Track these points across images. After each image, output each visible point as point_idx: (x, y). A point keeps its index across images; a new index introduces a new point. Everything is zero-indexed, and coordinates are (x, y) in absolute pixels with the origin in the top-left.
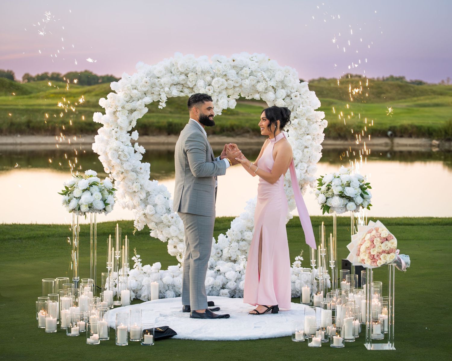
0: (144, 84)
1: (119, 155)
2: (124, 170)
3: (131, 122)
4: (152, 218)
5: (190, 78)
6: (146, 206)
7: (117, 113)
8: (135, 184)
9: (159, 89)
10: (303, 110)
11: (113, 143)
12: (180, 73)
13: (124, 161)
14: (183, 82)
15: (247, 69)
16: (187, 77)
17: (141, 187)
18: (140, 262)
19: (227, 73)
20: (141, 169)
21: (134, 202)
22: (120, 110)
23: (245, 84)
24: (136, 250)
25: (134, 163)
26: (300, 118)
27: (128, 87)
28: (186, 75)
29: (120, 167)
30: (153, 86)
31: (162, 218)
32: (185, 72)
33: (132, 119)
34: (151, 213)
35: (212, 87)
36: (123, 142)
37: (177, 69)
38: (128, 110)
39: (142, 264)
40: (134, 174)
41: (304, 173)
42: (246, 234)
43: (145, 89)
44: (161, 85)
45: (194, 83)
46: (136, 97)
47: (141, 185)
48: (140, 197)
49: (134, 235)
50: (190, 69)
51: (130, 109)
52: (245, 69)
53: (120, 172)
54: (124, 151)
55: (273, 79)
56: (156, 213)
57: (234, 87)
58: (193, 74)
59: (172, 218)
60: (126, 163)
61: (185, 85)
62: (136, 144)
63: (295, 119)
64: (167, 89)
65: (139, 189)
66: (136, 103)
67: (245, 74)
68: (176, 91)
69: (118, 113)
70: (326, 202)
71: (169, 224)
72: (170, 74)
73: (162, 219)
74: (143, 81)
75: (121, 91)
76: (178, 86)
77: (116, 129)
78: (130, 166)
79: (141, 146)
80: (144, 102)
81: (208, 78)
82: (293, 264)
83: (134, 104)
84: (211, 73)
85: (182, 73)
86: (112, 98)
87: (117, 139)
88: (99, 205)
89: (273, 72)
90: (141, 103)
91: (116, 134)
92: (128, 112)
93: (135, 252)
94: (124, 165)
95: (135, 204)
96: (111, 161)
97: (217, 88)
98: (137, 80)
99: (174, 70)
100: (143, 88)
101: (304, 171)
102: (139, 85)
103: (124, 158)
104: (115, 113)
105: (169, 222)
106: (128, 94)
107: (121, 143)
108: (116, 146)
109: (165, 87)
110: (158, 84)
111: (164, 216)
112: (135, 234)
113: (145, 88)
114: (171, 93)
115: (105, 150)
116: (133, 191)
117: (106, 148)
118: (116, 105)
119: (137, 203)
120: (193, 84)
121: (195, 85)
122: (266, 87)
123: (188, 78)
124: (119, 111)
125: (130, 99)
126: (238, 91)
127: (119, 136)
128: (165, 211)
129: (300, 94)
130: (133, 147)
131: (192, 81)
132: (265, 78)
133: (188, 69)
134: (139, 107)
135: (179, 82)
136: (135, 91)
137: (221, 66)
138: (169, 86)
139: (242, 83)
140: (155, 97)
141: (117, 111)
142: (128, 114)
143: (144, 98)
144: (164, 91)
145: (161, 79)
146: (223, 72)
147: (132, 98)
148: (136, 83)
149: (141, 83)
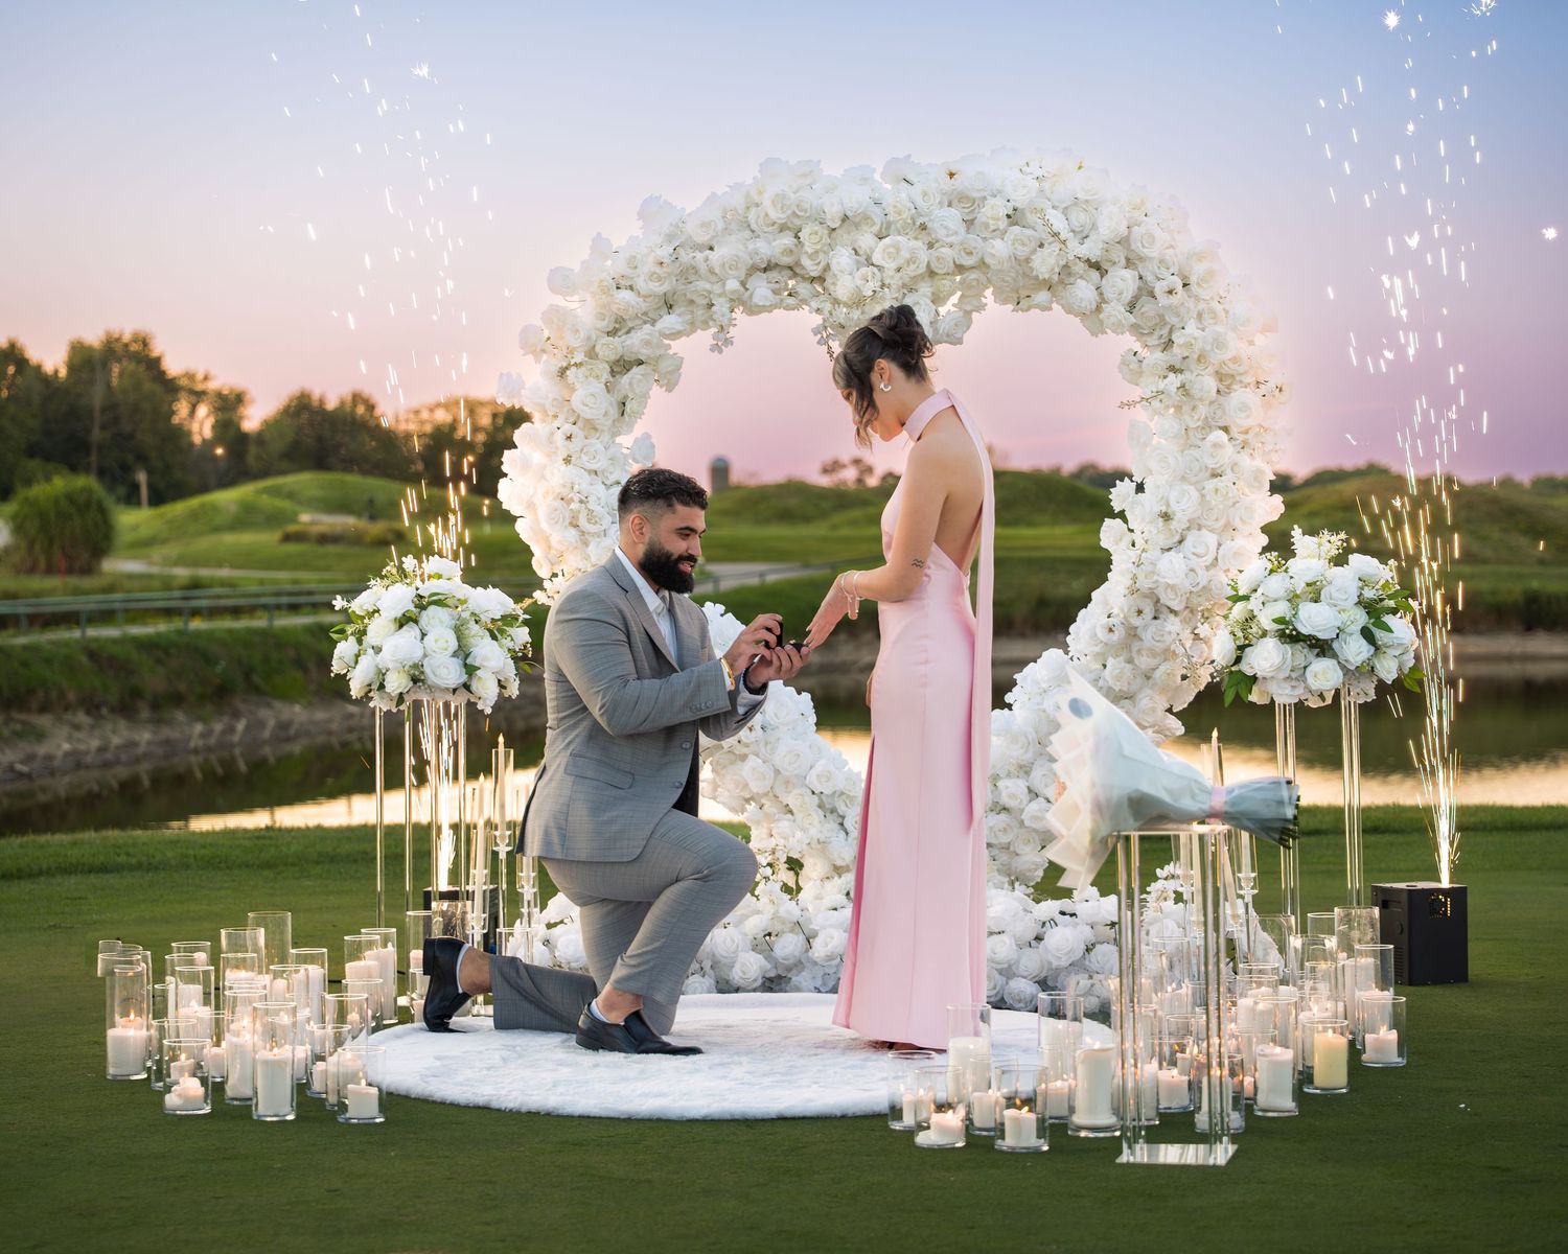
0: (653, 269)
1: (575, 516)
3: (624, 404)
5: (809, 244)
7: (570, 372)
9: (709, 287)
10: (1195, 339)
11: (558, 474)
12: (776, 226)
13: (591, 535)
14: (786, 260)
15: (999, 201)
16: (799, 238)
19: (930, 220)
22: (580, 362)
23: (993, 256)
26: (1192, 372)
27: (602, 281)
28: (796, 234)
29: (579, 557)
30: (689, 275)
32: (792, 223)
33: (624, 392)
35: (875, 270)
36: (596, 473)
37: (767, 215)
38: (609, 363)
41: (1207, 568)
42: (1007, 787)
43: (660, 288)
44: (712, 271)
45: (822, 260)
46: (635, 318)
50: (806, 212)
51: (613, 358)
52: (991, 201)
54: (589, 499)
55: (1093, 237)
57: (960, 269)
58: (818, 229)
60: (598, 542)
61: (798, 271)
63: (1171, 375)
64: (733, 285)
66: (635, 338)
67: (991, 221)
68: (767, 293)
70: (1238, 660)
72: (747, 233)
74: (651, 259)
76: (774, 275)
77: (567, 428)
80: (666, 330)
82: (1148, 889)
83: (631, 341)
84: (874, 224)
85: (783, 228)
87: (567, 460)
88: (443, 672)
89: (1096, 209)
90: (651, 333)
91: (567, 442)
92: (609, 368)
94: (592, 549)
96: (549, 535)
97: (891, 273)
98: (634, 257)
99: (759, 217)
100: (650, 283)
101: (1209, 559)
102: (639, 276)
103: (589, 523)
104: (562, 372)
106: (607, 308)
107: (587, 474)
109: (727, 279)
110: (703, 269)
113: (663, 285)
114: (751, 296)
115: (532, 498)
117: (534, 492)
118: (567, 346)
120: (818, 264)
121: (828, 267)
122: (1063, 263)
123: (802, 245)
124: (578, 365)
125: (617, 326)
126: (975, 283)
127: (580, 450)
129: (1185, 285)
131: (817, 252)
132: (1055, 228)
133: (799, 213)
134: (644, 351)
135: (773, 261)
136: (625, 295)
137: (915, 195)
138: (740, 274)
139: (983, 253)
140: (700, 313)
141: (569, 366)
142: (609, 375)
143: (661, 318)
144: (725, 295)
145: (711, 249)
146: (919, 215)
147: (622, 322)
148: (633, 268)
149: (645, 269)
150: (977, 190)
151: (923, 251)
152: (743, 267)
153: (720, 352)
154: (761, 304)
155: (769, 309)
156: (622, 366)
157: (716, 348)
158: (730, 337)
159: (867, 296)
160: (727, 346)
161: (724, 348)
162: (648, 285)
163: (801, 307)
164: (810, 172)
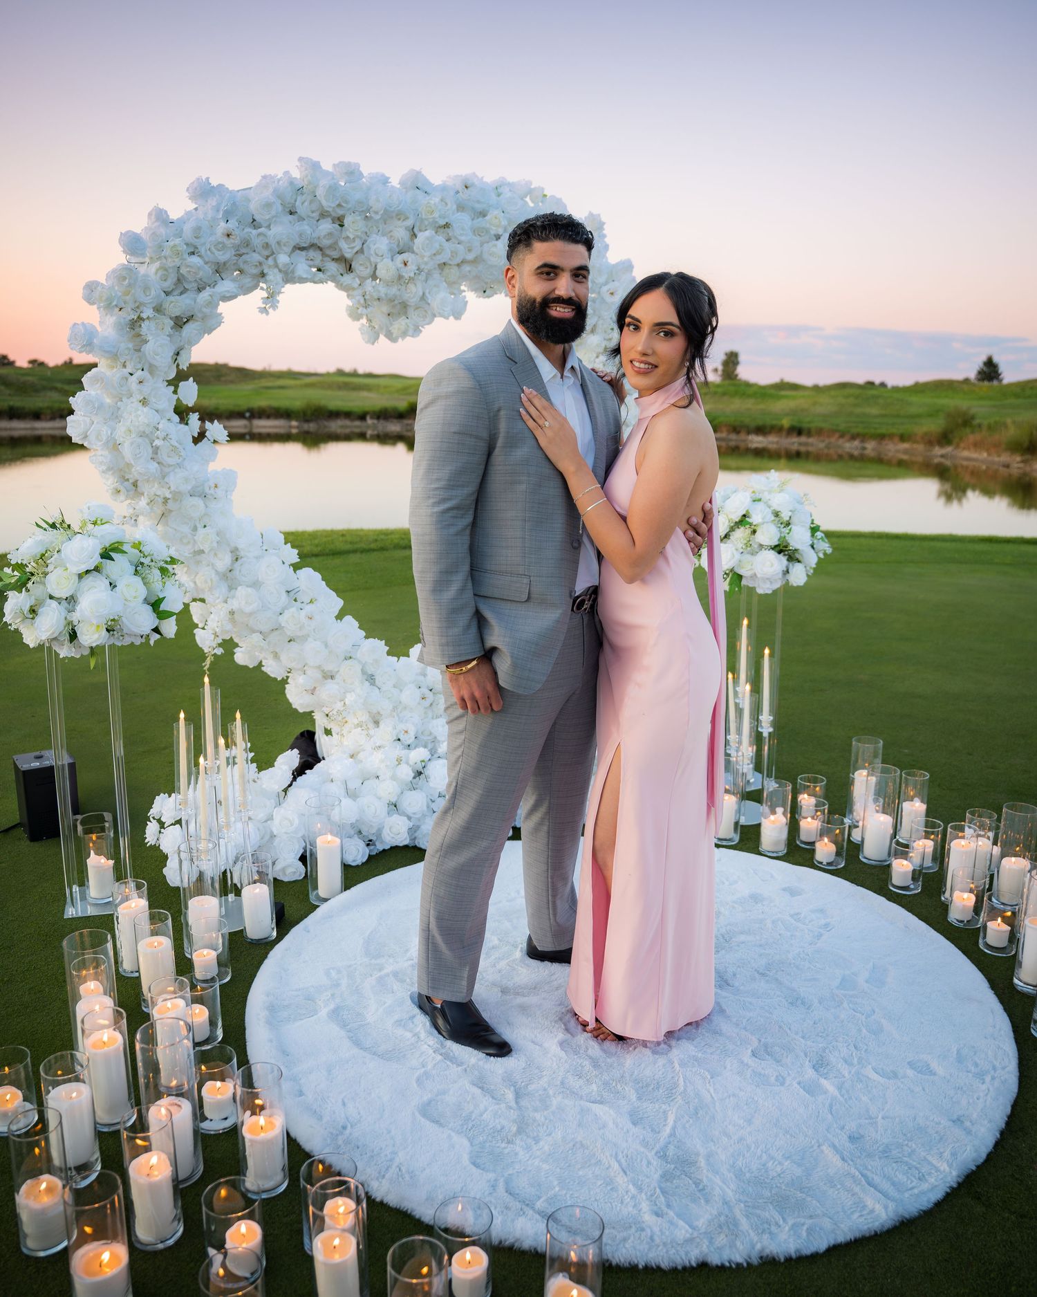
0: (220, 240)
1: (156, 450)
3: (178, 354)
4: (250, 621)
5: (350, 230)
6: (233, 589)
7: (141, 325)
8: (200, 531)
9: (262, 259)
11: (132, 414)
12: (316, 215)
13: (169, 466)
14: (326, 242)
15: (499, 213)
16: (342, 226)
17: (217, 538)
19: (449, 221)
20: (213, 486)
21: (199, 579)
22: (150, 316)
23: (493, 254)
25: (195, 471)
27: (175, 246)
28: (340, 222)
29: (156, 485)
30: (244, 247)
32: (334, 211)
33: (182, 344)
34: (250, 607)
35: (413, 256)
36: (157, 411)
37: (313, 202)
38: (171, 318)
40: (198, 501)
43: (222, 257)
44: (267, 246)
45: (358, 245)
46: (196, 281)
47: (218, 531)
48: (214, 565)
50: (348, 203)
51: (176, 314)
52: (493, 212)
53: (160, 500)
54: (168, 436)
56: (263, 606)
57: (463, 261)
58: (358, 218)
59: (311, 618)
60: (175, 473)
61: (328, 252)
62: (194, 417)
64: (283, 259)
65: (215, 544)
66: (194, 299)
68: (307, 268)
69: (145, 325)
71: (299, 634)
72: (291, 217)
73: (281, 624)
74: (219, 231)
75: (147, 260)
76: (312, 253)
77: (138, 374)
78: (186, 480)
79: (216, 421)
80: (219, 294)
83: (188, 301)
85: (323, 215)
86: (125, 279)
87: (144, 402)
90: (210, 295)
91: (139, 387)
92: (172, 323)
94: (171, 479)
96: (129, 465)
98: (200, 228)
99: (303, 204)
100: (217, 253)
102: (204, 244)
103: (169, 457)
104: (135, 323)
105: (302, 628)
106: (171, 271)
107: (157, 414)
108: (146, 421)
109: (279, 253)
110: (257, 242)
111: (287, 614)
113: (223, 254)
114: (293, 272)
115: (111, 434)
116: (196, 549)
117: (113, 429)
118: (135, 302)
119: (205, 582)
120: (353, 248)
121: (361, 251)
123: (342, 231)
124: (148, 318)
125: (175, 287)
126: (468, 274)
127: (149, 394)
128: (285, 598)
130: (187, 424)
131: (354, 238)
133: (344, 205)
134: (204, 310)
135: (316, 241)
136: (195, 260)
137: (435, 200)
138: (289, 249)
139: (482, 252)
140: (247, 281)
141: (140, 319)
142: (172, 329)
143: (215, 283)
144: (276, 266)
145: (269, 227)
146: (440, 217)
147: (180, 284)
148: (196, 237)
149: (213, 239)
150: (478, 202)
151: (446, 245)
152: (293, 244)
153: (267, 313)
154: (304, 276)
155: (302, 280)
156: (180, 323)
157: (264, 311)
158: (278, 302)
159: (406, 276)
160: (274, 310)
161: (271, 311)
162: (214, 254)
163: (329, 282)
164: (352, 172)
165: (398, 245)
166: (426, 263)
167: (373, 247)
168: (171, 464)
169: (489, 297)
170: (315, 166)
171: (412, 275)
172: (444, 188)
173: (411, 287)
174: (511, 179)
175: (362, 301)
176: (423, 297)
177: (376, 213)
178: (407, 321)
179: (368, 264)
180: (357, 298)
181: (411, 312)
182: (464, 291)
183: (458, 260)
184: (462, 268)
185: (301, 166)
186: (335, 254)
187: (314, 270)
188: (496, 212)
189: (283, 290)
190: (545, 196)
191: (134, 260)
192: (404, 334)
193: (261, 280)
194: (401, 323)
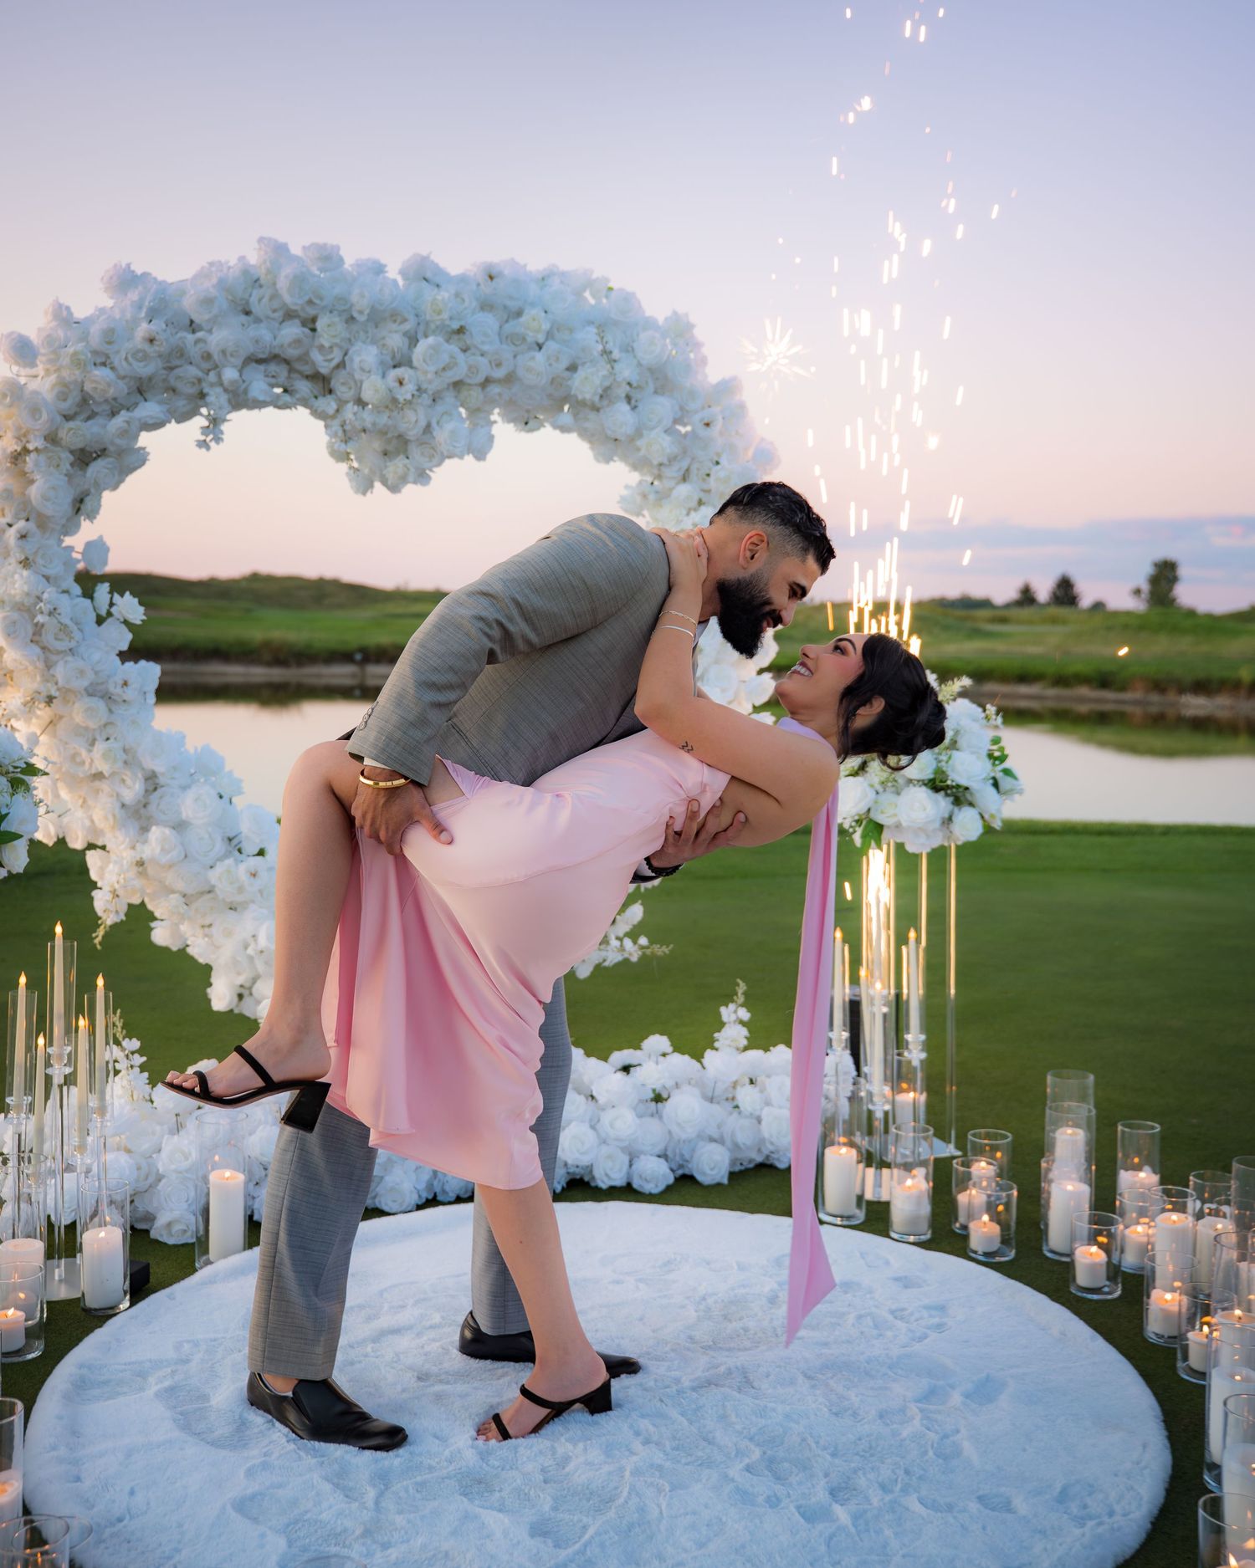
0: (139, 347)
1: (38, 629)
2: (58, 689)
3: (81, 501)
4: (170, 878)
5: (325, 336)
6: (145, 830)
7: (27, 459)
8: (100, 747)
9: (200, 374)
10: (729, 474)
11: (9, 580)
12: (279, 315)
13: (59, 653)
14: (292, 353)
15: (538, 313)
16: (314, 330)
17: (124, 757)
18: (138, 1070)
19: (466, 324)
20: (125, 684)
21: (98, 815)
22: (40, 447)
23: (529, 370)
24: (120, 1018)
25: (98, 662)
27: (75, 354)
28: (310, 324)
29: (38, 678)
30: (175, 357)
31: (214, 876)
32: (302, 309)
33: (86, 487)
34: (169, 856)
35: (411, 371)
36: (47, 578)
37: (275, 296)
38: (72, 452)
39: (146, 1074)
40: (101, 705)
43: (144, 370)
44: (208, 356)
45: (337, 356)
46: (106, 401)
47: (127, 747)
48: (118, 795)
49: (99, 947)
50: (322, 300)
51: (77, 446)
52: (528, 313)
53: (43, 699)
54: (58, 611)
56: (186, 856)
57: (490, 381)
58: (337, 319)
59: (254, 875)
60: (66, 662)
61: (298, 366)
62: (103, 590)
64: (230, 374)
65: (120, 764)
66: (105, 426)
67: (531, 334)
68: (267, 387)
69: (30, 461)
70: (869, 810)
71: (239, 898)
72: (243, 318)
73: (213, 882)
74: (139, 333)
75: (42, 373)
76: (273, 368)
77: (21, 524)
78: (82, 672)
79: (128, 593)
80: (140, 420)
81: (396, 341)
83: (95, 429)
85: (289, 315)
86: (5, 396)
87: (26, 563)
90: (128, 422)
91: (21, 543)
92: (72, 458)
93: (119, 1029)
94: (60, 671)
95: (100, 824)
97: (430, 376)
98: (112, 330)
99: (260, 300)
100: (135, 364)
102: (118, 352)
103: (56, 639)
104: (18, 457)
105: (241, 890)
106: (72, 387)
107: (44, 580)
108: (26, 588)
109: (224, 366)
110: (194, 352)
111: (220, 868)
112: (100, 943)
113: (145, 366)
114: (246, 392)
116: (93, 771)
119: (106, 818)
120: (330, 360)
121: (341, 365)
122: (607, 384)
123: (314, 337)
124: (36, 450)
125: (78, 410)
126: (497, 397)
127: (36, 553)
128: (220, 846)
129: (723, 418)
130: (91, 598)
131: (331, 347)
132: (609, 346)
133: (317, 301)
134: (118, 441)
135: (277, 351)
136: (101, 373)
137: (444, 295)
138: (239, 362)
139: (515, 366)
140: (181, 404)
141: (26, 451)
142: (72, 465)
143: (136, 404)
144: (221, 384)
145: (210, 331)
146: (451, 318)
147: (83, 406)
148: (109, 343)
149: (128, 345)
150: (511, 298)
151: (461, 357)
152: (243, 354)
153: (208, 448)
154: (261, 398)
155: (258, 404)
156: (84, 458)
157: (203, 444)
158: (222, 433)
159: (401, 399)
160: (217, 443)
161: (213, 444)
162: (130, 364)
163: (299, 408)
164: (328, 257)
165: (393, 357)
166: (430, 382)
167: (357, 359)
168: (60, 648)
169: (531, 430)
170: (280, 249)
171: (409, 397)
172: (463, 279)
173: (410, 415)
174: (565, 266)
175: (340, 433)
176: (428, 429)
177: (361, 312)
178: (407, 461)
179: (352, 384)
180: (334, 429)
181: (414, 451)
182: (495, 422)
183: (480, 378)
184: (488, 389)
185: (260, 249)
186: (307, 369)
187: (279, 390)
188: (534, 312)
189: (228, 417)
190: (610, 289)
191: (23, 372)
192: (404, 480)
193: (200, 403)
194: (397, 465)
